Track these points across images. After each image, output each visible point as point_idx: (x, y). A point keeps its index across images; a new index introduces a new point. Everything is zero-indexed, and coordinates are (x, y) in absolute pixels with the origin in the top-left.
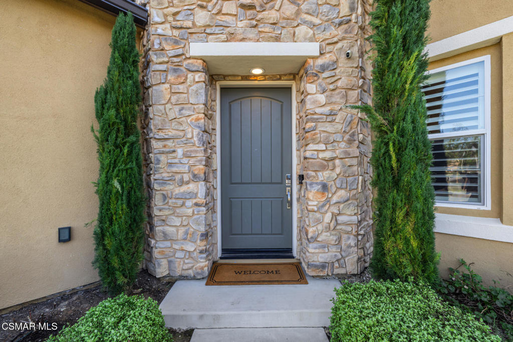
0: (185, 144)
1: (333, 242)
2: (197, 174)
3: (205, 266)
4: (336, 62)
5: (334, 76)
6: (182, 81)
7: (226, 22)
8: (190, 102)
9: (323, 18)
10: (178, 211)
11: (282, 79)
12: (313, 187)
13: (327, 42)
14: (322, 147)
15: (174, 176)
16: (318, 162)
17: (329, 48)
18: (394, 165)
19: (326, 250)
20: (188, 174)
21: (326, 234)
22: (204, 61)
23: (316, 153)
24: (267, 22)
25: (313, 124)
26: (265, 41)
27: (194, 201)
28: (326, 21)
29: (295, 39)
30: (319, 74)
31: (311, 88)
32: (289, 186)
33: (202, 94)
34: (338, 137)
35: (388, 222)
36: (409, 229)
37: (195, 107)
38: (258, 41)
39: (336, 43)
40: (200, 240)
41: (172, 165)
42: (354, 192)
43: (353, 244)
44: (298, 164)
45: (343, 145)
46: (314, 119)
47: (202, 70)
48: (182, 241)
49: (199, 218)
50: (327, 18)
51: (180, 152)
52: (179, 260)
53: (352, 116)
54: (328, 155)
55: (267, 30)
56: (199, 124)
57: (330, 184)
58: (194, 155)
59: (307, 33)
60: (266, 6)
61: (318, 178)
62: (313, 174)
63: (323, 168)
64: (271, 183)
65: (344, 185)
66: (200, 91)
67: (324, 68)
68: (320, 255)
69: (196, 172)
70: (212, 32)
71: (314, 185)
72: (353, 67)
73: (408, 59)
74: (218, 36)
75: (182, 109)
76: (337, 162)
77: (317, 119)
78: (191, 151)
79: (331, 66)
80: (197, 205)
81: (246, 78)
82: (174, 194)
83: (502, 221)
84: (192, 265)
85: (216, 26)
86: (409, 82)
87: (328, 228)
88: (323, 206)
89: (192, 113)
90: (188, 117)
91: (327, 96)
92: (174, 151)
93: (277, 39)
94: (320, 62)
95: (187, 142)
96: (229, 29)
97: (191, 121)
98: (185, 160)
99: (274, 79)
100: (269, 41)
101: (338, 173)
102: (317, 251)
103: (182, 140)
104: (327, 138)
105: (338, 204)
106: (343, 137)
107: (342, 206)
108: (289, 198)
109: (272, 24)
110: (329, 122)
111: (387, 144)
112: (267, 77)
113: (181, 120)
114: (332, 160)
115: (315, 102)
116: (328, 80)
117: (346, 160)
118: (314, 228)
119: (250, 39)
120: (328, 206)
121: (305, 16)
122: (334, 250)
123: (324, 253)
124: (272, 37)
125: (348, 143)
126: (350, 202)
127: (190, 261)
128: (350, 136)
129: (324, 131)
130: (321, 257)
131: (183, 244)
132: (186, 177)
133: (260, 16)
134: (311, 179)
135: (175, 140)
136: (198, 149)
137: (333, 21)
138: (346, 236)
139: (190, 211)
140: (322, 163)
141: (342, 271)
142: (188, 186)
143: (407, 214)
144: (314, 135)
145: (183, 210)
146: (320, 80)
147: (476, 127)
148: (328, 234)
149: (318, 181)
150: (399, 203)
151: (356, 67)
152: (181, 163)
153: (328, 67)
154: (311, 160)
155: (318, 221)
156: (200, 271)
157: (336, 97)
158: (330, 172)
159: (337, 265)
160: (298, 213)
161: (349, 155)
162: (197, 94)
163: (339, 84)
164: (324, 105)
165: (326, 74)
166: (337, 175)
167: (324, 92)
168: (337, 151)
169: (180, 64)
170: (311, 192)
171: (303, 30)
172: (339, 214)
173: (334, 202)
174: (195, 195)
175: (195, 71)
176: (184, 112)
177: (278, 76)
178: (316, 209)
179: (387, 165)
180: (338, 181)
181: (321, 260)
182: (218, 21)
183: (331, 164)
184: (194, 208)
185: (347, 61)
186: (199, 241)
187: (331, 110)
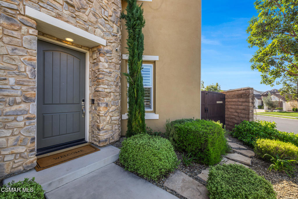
0: (18, 75)
1: (110, 129)
2: (28, 98)
3: (35, 160)
4: (112, 51)
5: (111, 57)
6: (16, 29)
7: (55, 5)
8: (24, 46)
9: (107, 30)
10: (8, 125)
11: (83, 48)
12: (102, 105)
13: (109, 41)
14: (106, 87)
15: (4, 98)
16: (104, 93)
17: (109, 44)
18: (136, 96)
19: (107, 133)
20: (20, 97)
21: (107, 126)
22: (37, 22)
23: (103, 89)
24: (82, 18)
25: (103, 76)
26: (80, 28)
27: (26, 116)
28: (108, 32)
29: (95, 34)
30: (105, 54)
31: (102, 59)
32: (83, 105)
33: (35, 43)
34: (112, 83)
35: (134, 116)
36: (139, 117)
37: (29, 51)
38: (76, 26)
39: (112, 43)
40: (31, 143)
41: (3, 89)
42: (118, 107)
43: (117, 128)
44: (90, 94)
45: (114, 87)
46: (103, 73)
47: (35, 28)
48: (12, 147)
49: (30, 128)
50: (108, 30)
51: (12, 81)
52: (8, 162)
53: (117, 75)
54: (108, 90)
55: (81, 22)
56: (31, 63)
57: (109, 103)
58: (26, 84)
59: (101, 34)
60: (81, 10)
61: (104, 100)
62: (102, 99)
63: (107, 96)
64: (73, 104)
65: (114, 104)
66: (33, 41)
67: (107, 52)
68: (105, 136)
69: (28, 96)
70: (44, 6)
71: (103, 104)
72: (117, 55)
73: (139, 62)
74: (49, 11)
75: (16, 49)
76: (112, 94)
77: (104, 74)
78: (24, 81)
79: (110, 52)
80: (28, 118)
81: (60, 40)
82: (4, 112)
83: (155, 113)
84: (22, 162)
85: (47, 4)
86: (139, 69)
87: (108, 123)
88: (106, 113)
89: (26, 55)
90: (21, 56)
91: (108, 65)
92: (5, 79)
93: (87, 30)
94: (106, 49)
95: (20, 74)
96: (57, 11)
97: (24, 59)
98: (16, 87)
99: (78, 46)
100: (82, 29)
101: (112, 98)
102: (104, 134)
103: (14, 71)
104: (108, 83)
105: (112, 112)
106: (114, 83)
107: (113, 113)
108: (84, 111)
109: (84, 21)
110: (109, 76)
111: (134, 89)
112: (74, 44)
113: (14, 57)
114: (110, 93)
115: (103, 66)
116: (109, 58)
117: (115, 93)
118: (103, 124)
119: (71, 23)
120: (108, 113)
121: (100, 25)
122: (110, 132)
123: (107, 134)
124: (84, 28)
125: (116, 86)
126: (116, 111)
127: (20, 160)
128: (116, 83)
129: (107, 80)
130: (105, 137)
131: (13, 149)
132: (18, 100)
133: (77, 13)
134: (101, 101)
135: (5, 71)
136: (31, 80)
137: (111, 33)
138: (115, 125)
139: (22, 124)
140: (106, 94)
141: (113, 141)
142: (20, 105)
143: (139, 113)
144: (103, 81)
145: (15, 123)
146: (106, 57)
147: (149, 85)
148: (108, 126)
149: (104, 102)
150: (137, 109)
151: (119, 56)
152: (14, 89)
153: (109, 52)
154: (101, 92)
155: (104, 120)
156: (30, 164)
157: (112, 66)
158: (109, 98)
159: (111, 138)
160: (90, 119)
161: (116, 91)
162: (31, 43)
163: (113, 60)
164: (107, 68)
165: (108, 55)
166: (112, 99)
167: (107, 62)
168: (112, 89)
169: (14, 15)
170: (101, 107)
171: (98, 31)
172: (112, 116)
173: (111, 111)
174: (27, 112)
175: (29, 26)
176: (16, 51)
177: (80, 46)
178: (103, 115)
179: (134, 96)
180: (112, 102)
181: (105, 138)
182: (49, 2)
183: (109, 94)
184: (26, 121)
185: (116, 52)
186: (29, 144)
187: (110, 71)
